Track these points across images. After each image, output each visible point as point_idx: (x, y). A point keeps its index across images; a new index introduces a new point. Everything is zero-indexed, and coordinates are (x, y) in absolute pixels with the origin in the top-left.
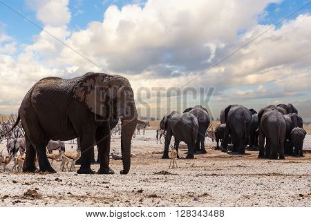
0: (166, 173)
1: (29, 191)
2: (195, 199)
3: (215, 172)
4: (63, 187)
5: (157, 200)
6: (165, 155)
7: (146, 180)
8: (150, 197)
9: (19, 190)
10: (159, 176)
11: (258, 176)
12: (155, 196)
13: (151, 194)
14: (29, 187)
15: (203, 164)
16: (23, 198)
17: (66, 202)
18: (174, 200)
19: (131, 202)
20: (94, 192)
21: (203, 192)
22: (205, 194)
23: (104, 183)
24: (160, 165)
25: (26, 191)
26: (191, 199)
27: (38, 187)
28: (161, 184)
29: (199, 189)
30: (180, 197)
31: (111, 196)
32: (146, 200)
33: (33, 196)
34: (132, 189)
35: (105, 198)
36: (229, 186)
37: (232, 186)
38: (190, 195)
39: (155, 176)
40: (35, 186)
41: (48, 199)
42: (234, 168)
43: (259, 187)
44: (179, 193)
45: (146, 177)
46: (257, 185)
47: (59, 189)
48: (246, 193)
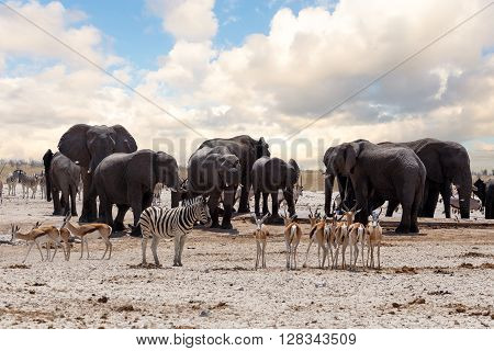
2: (203, 314)
3: (240, 265)
5: (134, 315)
11: (319, 271)
13: (122, 304)
15: (219, 249)
18: (165, 315)
19: (87, 319)
21: (218, 301)
22: (222, 305)
23: (36, 285)
26: (196, 313)
29: (210, 295)
30: (174, 309)
31: (51, 308)
34: (89, 296)
35: (38, 313)
36: (264, 289)
37: (271, 289)
38: (194, 306)
42: (276, 257)
43: (320, 291)
44: (174, 302)
45: (115, 273)
46: (317, 286)
48: (295, 302)
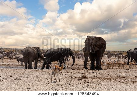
0: (128, 70)
1: (83, 76)
4: (94, 75)
6: (128, 64)
7: (121, 72)
8: (123, 78)
9: (80, 76)
10: (126, 71)
12: (124, 78)
14: (83, 75)
16: (81, 78)
17: (95, 79)
20: (104, 76)
24: (126, 67)
25: (82, 76)
27: (86, 75)
28: (126, 74)
32: (121, 79)
33: (84, 78)
39: (125, 71)
40: (85, 74)
41: (89, 78)
47: (93, 75)
